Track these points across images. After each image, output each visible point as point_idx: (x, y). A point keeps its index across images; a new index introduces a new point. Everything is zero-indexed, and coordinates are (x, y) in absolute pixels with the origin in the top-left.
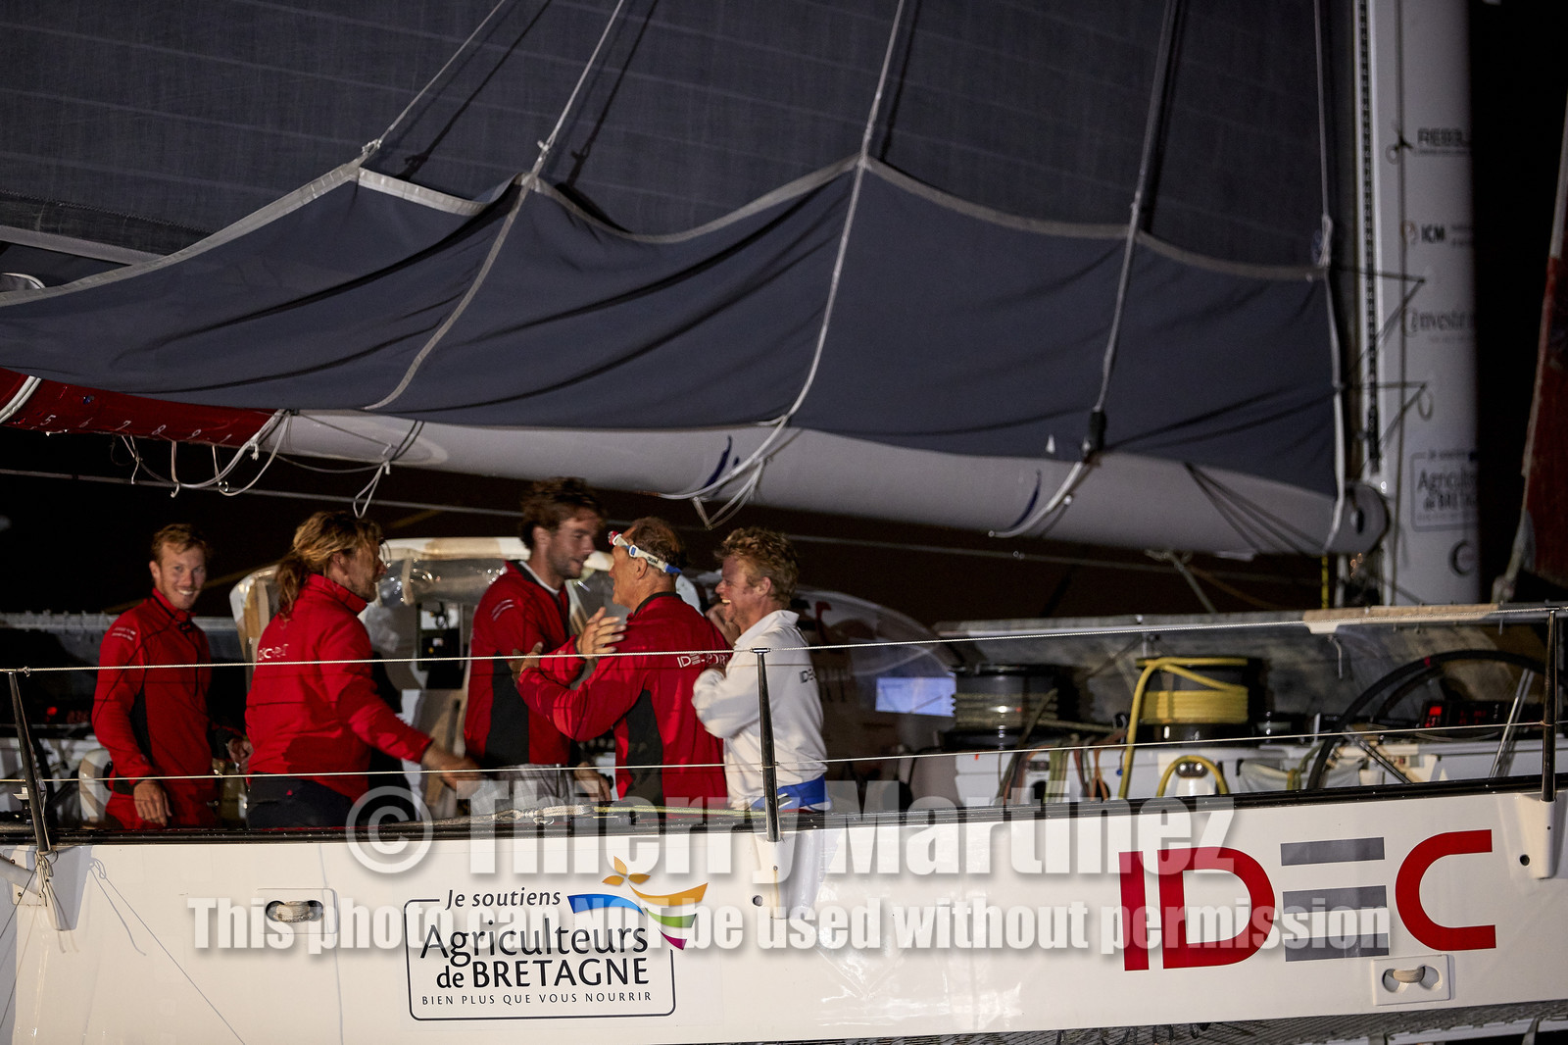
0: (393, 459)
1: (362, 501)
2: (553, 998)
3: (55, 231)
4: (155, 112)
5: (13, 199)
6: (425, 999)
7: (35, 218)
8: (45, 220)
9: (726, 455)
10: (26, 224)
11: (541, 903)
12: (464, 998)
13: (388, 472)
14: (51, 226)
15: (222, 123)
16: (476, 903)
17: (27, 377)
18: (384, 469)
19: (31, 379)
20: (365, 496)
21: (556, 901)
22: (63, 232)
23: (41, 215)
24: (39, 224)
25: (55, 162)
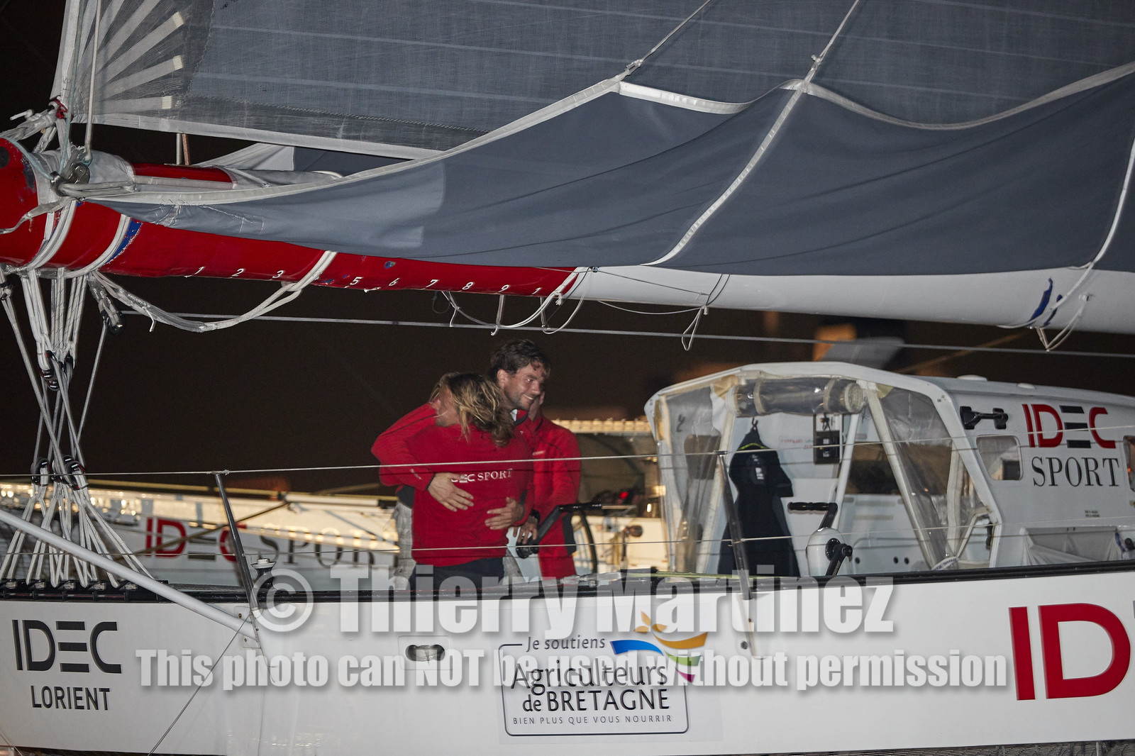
0: (707, 304)
1: (688, 336)
2: (603, 720)
3: (357, 138)
4: (447, 46)
5: (314, 115)
6: (515, 720)
7: (338, 129)
8: (346, 130)
9: (1047, 295)
10: (331, 134)
11: (592, 647)
12: (542, 719)
13: (705, 313)
14: (353, 134)
15: (512, 51)
16: (547, 647)
17: (323, 252)
18: (703, 311)
19: (327, 253)
20: (690, 332)
21: (602, 645)
22: (365, 138)
23: (342, 126)
24: (341, 133)
25: (351, 86)
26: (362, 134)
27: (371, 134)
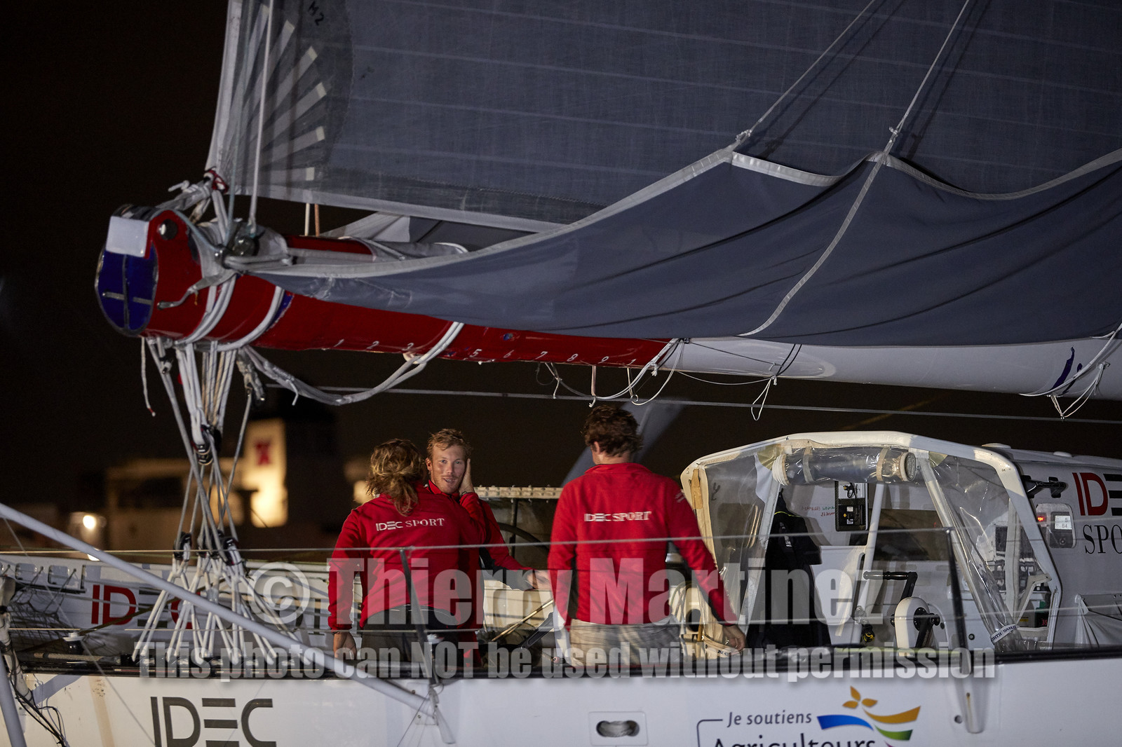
0: (778, 374)
1: (758, 406)
3: (477, 210)
4: (559, 117)
5: (440, 186)
7: (460, 201)
8: (468, 202)
9: (1070, 362)
10: (454, 205)
11: (797, 722)
13: (775, 384)
14: (475, 206)
15: (616, 123)
16: (749, 722)
17: (451, 323)
18: (772, 381)
19: (455, 324)
20: (760, 402)
21: (808, 720)
22: (485, 210)
23: (465, 198)
24: (463, 205)
25: (474, 157)
26: (482, 206)
27: (490, 206)
